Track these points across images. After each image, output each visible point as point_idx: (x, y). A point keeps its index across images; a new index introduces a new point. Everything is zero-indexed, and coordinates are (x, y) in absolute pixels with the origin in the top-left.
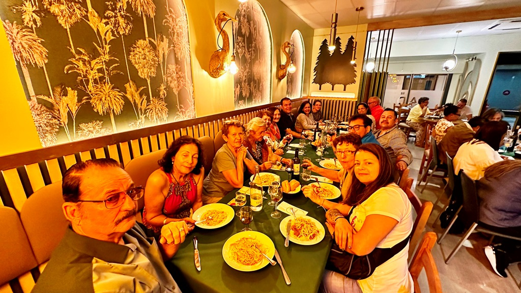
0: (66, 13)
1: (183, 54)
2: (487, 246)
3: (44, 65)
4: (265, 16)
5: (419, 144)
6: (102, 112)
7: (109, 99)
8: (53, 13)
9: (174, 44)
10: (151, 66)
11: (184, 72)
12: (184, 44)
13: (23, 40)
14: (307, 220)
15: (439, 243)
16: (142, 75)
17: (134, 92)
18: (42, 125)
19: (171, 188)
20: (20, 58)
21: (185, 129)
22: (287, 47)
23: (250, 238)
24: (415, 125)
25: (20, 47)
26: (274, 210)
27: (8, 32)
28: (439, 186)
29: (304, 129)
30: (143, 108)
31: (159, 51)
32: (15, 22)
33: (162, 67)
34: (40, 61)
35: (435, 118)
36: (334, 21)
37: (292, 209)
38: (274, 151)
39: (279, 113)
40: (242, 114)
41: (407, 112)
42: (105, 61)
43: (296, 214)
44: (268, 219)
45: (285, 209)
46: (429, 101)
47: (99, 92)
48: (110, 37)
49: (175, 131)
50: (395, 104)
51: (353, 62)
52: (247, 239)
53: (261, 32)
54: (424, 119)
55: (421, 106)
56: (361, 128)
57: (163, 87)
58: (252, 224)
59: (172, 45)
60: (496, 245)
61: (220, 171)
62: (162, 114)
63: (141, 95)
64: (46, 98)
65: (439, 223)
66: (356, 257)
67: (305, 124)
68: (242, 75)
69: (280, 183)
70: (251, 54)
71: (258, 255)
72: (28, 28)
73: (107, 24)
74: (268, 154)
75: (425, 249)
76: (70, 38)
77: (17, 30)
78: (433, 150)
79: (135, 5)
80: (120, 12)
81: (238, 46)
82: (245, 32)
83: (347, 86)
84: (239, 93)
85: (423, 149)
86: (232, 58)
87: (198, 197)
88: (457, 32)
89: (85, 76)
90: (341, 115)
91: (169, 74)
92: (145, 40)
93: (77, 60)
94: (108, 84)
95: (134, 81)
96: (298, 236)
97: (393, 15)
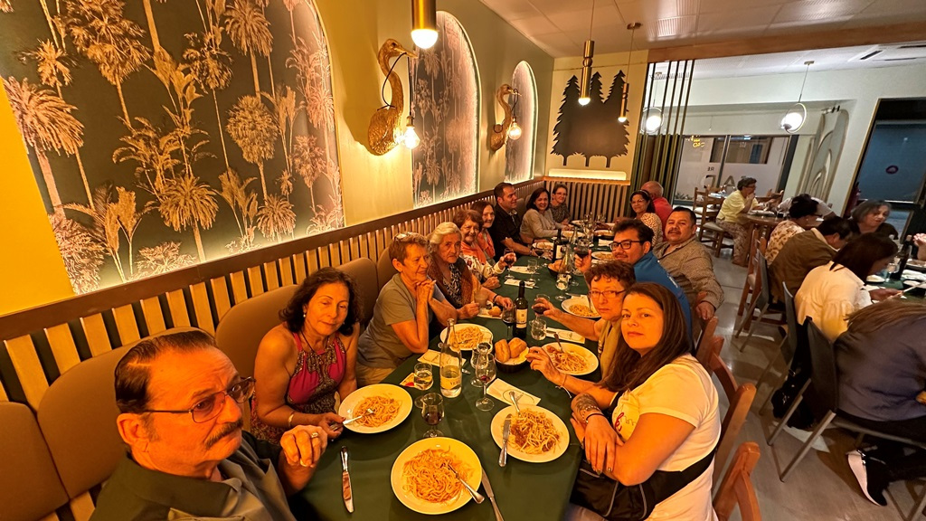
0: (116, 56)
1: (321, 117)
2: (852, 450)
3: (77, 151)
4: (467, 41)
5: (738, 261)
6: (179, 226)
7: (191, 202)
8: (93, 59)
9: (305, 99)
10: (265, 140)
11: (324, 148)
12: (323, 98)
13: (40, 109)
14: (538, 416)
15: (770, 443)
16: (249, 157)
17: (236, 187)
18: (74, 255)
19: (300, 359)
20: (34, 141)
21: (326, 247)
22: (505, 94)
23: (440, 450)
24: (731, 226)
25: (36, 122)
26: (482, 395)
27: (13, 97)
28: (772, 339)
29: (537, 238)
30: (252, 214)
31: (278, 114)
32: (26, 79)
33: (284, 142)
34: (69, 144)
35: (767, 216)
36: (587, 55)
37: (513, 394)
38: (483, 280)
39: (492, 211)
40: (427, 215)
41: (718, 204)
42: (183, 137)
43: (519, 403)
44: (471, 412)
45: (501, 393)
46: (756, 184)
47: (174, 192)
48: (192, 94)
49: (307, 252)
50: (696, 189)
51: (622, 119)
52: (433, 451)
53: (460, 68)
54: (749, 217)
55: (742, 193)
56: (634, 245)
57: (286, 176)
58: (444, 424)
59: (302, 102)
60: (867, 449)
61: (387, 323)
62: (285, 224)
63: (247, 192)
64: (80, 208)
65: (771, 407)
66: (621, 486)
67: (538, 228)
68: (426, 146)
69: (492, 346)
70: (443, 108)
71: (453, 484)
72: (49, 87)
73: (186, 72)
74: (472, 289)
75: (740, 472)
76: (122, 100)
77: (29, 94)
78: (762, 275)
79: (237, 35)
80: (209, 49)
81: (419, 96)
82: (432, 71)
83: (613, 159)
84: (420, 179)
85: (745, 269)
86: (408, 121)
87: (349, 372)
88: (805, 63)
89: (149, 166)
90: (602, 212)
91: (297, 151)
92: (255, 96)
93: (134, 138)
94: (190, 176)
95: (235, 169)
96: (522, 445)
97: (694, 35)
